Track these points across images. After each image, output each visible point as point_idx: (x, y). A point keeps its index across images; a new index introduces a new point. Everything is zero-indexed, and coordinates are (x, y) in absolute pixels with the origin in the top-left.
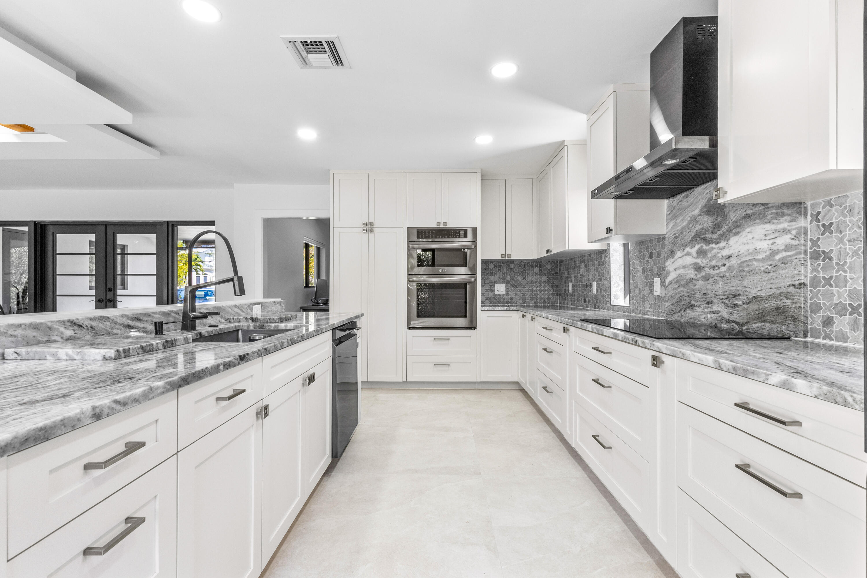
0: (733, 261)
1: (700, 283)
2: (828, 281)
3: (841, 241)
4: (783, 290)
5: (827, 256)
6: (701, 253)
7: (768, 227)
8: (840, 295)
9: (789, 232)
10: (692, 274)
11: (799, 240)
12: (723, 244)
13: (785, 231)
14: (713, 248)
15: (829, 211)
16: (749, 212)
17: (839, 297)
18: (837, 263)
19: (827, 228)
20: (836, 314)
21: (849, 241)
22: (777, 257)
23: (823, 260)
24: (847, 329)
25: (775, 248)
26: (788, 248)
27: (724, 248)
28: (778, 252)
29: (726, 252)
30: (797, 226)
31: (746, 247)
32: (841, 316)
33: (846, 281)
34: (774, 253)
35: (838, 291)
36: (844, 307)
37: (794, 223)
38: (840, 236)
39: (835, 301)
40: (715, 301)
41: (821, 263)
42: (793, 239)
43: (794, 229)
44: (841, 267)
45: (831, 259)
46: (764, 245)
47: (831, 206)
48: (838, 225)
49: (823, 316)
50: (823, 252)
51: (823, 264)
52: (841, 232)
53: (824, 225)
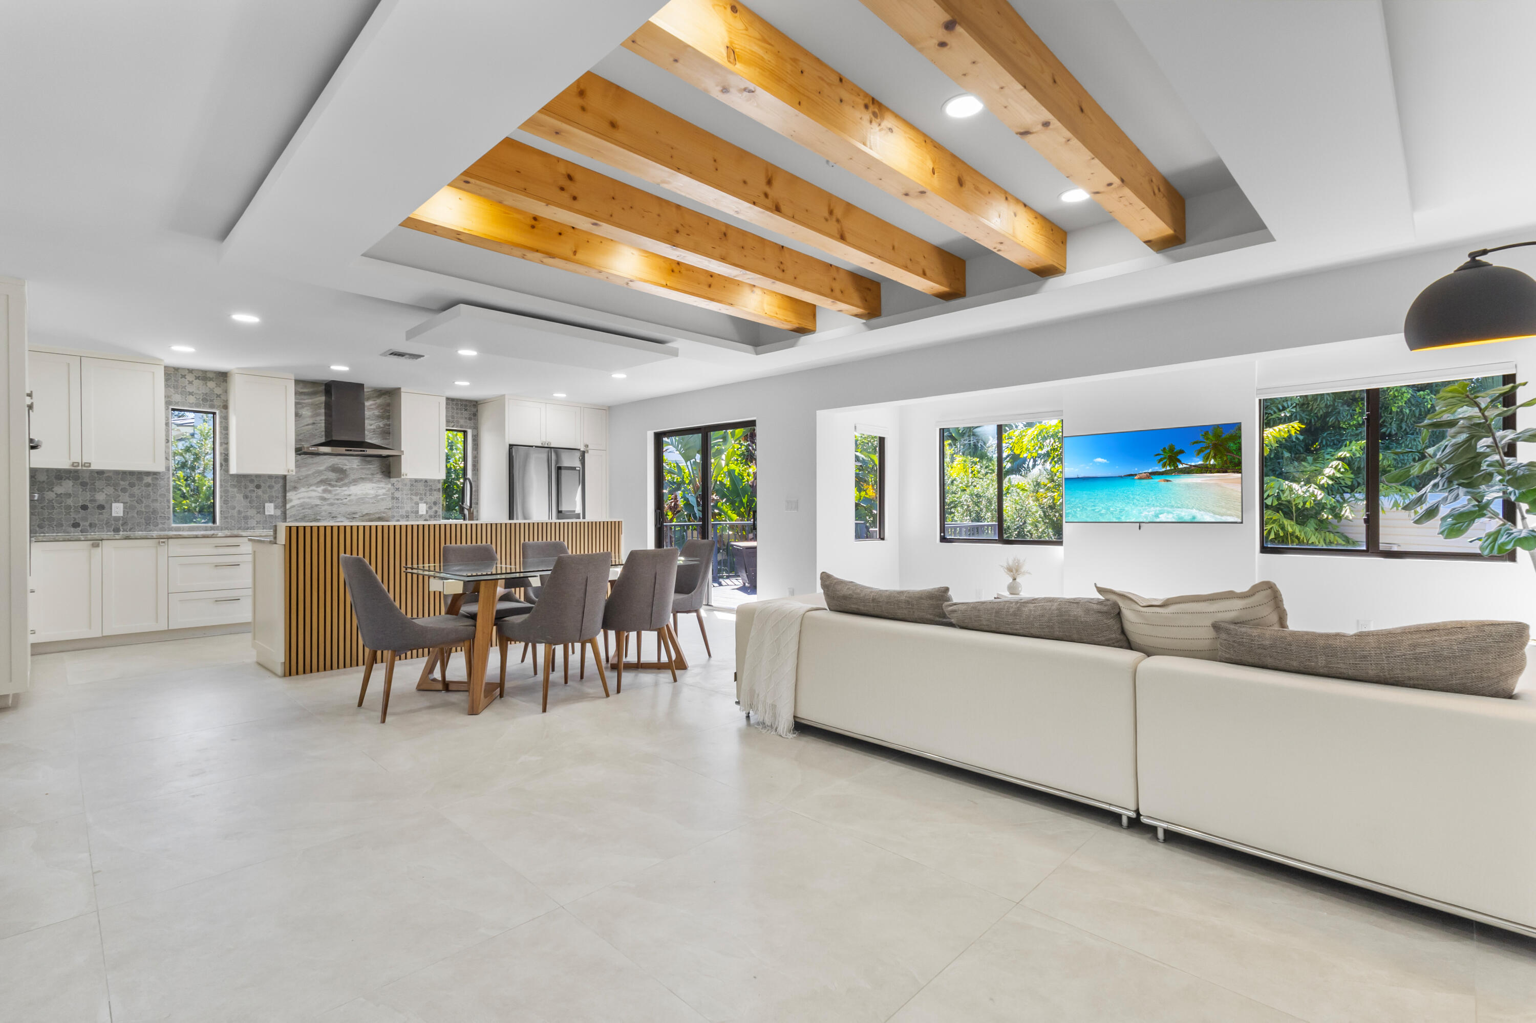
0: (352, 497)
1: (326, 507)
2: (398, 507)
3: (403, 494)
4: (383, 510)
5: (397, 499)
6: (325, 491)
7: (374, 485)
9: (385, 488)
10: (318, 502)
12: (344, 489)
13: (383, 488)
14: (337, 490)
16: (363, 477)
19: (397, 489)
21: (405, 495)
22: (379, 497)
25: (377, 494)
26: (384, 494)
27: (346, 490)
28: (379, 495)
29: (347, 493)
30: (388, 487)
31: (361, 492)
33: (404, 507)
34: (377, 496)
35: (402, 511)
37: (387, 485)
39: (401, 514)
40: (338, 516)
44: (402, 503)
45: (399, 500)
46: (372, 492)
47: (399, 482)
48: (401, 489)
50: (396, 497)
52: (403, 491)
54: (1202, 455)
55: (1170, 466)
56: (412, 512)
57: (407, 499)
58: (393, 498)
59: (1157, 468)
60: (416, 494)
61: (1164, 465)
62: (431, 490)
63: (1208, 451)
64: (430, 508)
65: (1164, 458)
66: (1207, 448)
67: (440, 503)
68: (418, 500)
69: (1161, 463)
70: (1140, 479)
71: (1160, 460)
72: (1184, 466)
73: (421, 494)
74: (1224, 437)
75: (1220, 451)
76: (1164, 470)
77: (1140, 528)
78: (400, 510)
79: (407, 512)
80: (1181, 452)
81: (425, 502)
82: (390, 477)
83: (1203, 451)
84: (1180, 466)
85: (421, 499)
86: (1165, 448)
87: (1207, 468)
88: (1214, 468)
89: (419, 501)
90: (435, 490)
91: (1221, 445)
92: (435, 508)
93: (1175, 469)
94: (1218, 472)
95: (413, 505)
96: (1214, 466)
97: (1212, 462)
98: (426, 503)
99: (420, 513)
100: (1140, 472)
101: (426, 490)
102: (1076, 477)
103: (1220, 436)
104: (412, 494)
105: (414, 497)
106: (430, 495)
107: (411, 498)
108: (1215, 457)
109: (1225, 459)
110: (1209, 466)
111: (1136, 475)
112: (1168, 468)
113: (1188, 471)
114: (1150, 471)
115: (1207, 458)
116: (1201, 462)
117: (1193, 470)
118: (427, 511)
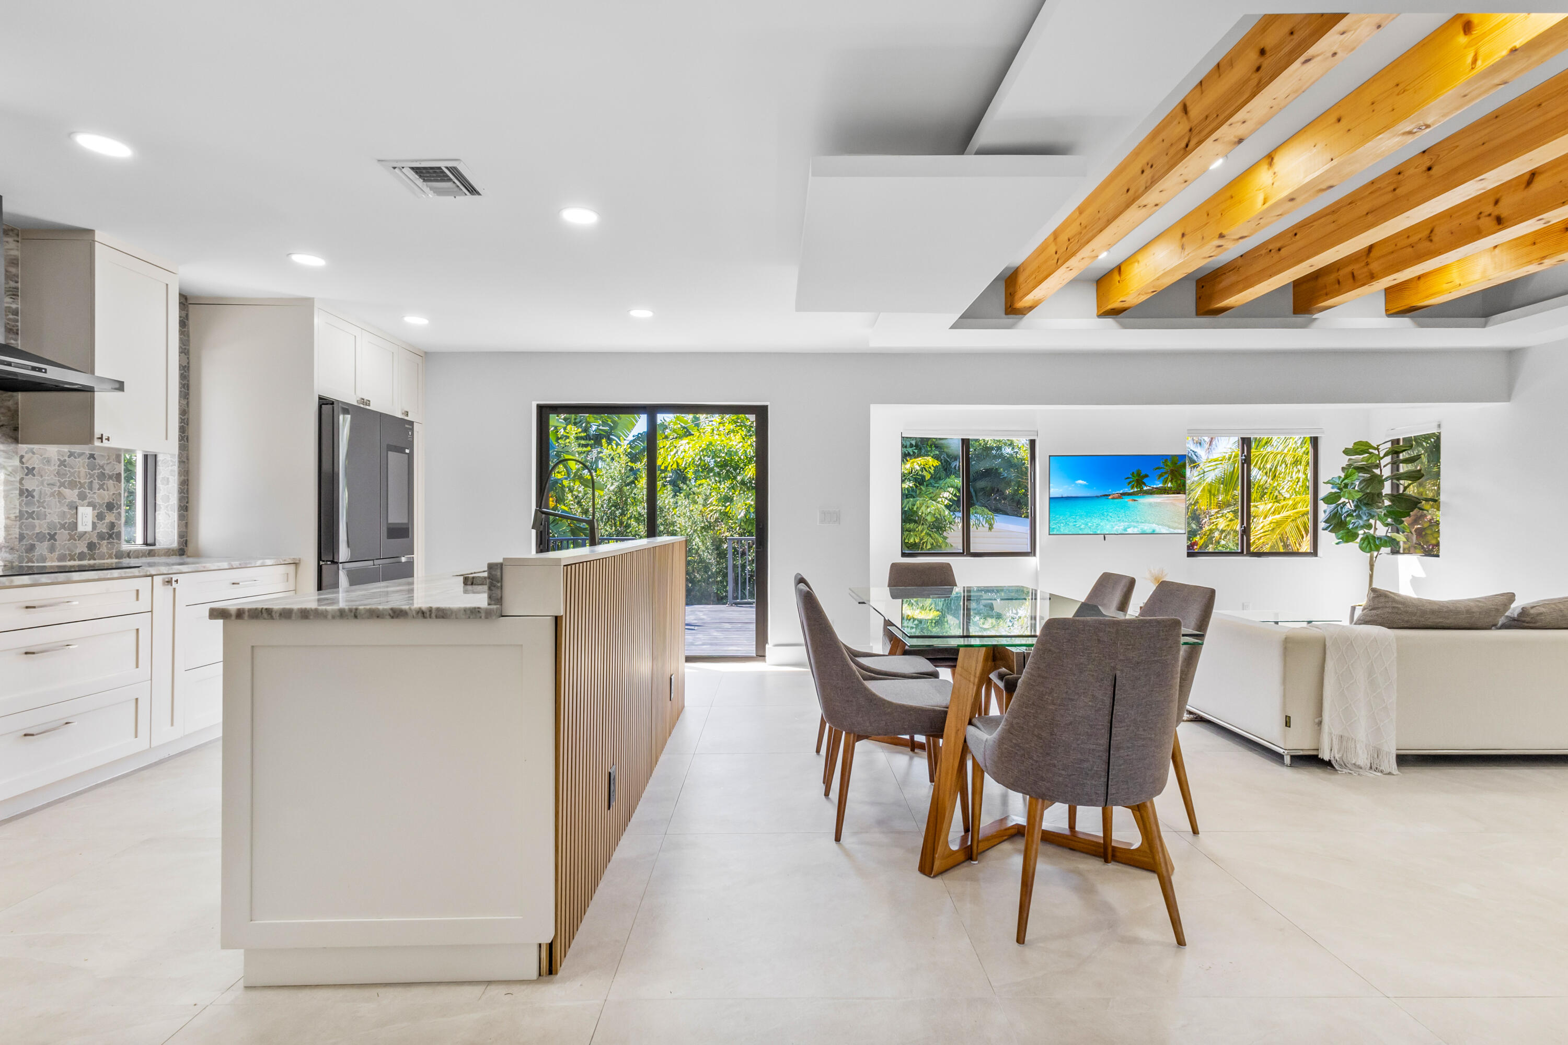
3: (42, 483)
8: (40, 526)
11: (15, 477)
15: (32, 457)
17: (40, 528)
18: (38, 501)
20: (37, 541)
21: (48, 485)
23: (26, 497)
24: (45, 553)
30: (13, 464)
32: (41, 543)
33: (46, 515)
35: (39, 523)
36: (44, 536)
37: (10, 461)
38: (41, 479)
41: (25, 499)
42: (9, 475)
43: (10, 466)
44: (41, 504)
45: (33, 497)
47: (34, 453)
48: (39, 471)
49: (26, 545)
50: (27, 490)
51: (26, 500)
52: (42, 476)
53: (27, 468)
54: (1162, 478)
55: (1137, 488)
56: (63, 526)
57: (52, 495)
58: (21, 493)
59: (1126, 489)
60: (72, 485)
61: (1133, 488)
62: (102, 476)
63: (1167, 475)
64: (100, 517)
65: (1133, 481)
66: (1166, 473)
67: (119, 507)
68: (76, 499)
69: (1131, 485)
70: (1113, 498)
71: (1129, 483)
72: (1148, 488)
73: (82, 485)
74: (1179, 464)
75: (1175, 476)
76: (1132, 491)
77: (1105, 539)
78: (36, 522)
79: (51, 525)
80: (1146, 476)
81: (89, 505)
82: (16, 440)
83: (1163, 476)
84: (1145, 488)
85: (82, 497)
86: (1133, 473)
87: (1165, 490)
88: (1171, 490)
89: (79, 502)
90: (110, 477)
91: (1176, 471)
92: (110, 518)
93: (1141, 490)
94: (1174, 493)
95: (66, 509)
96: (1171, 488)
97: (1170, 485)
98: (92, 504)
99: (81, 528)
100: (1114, 493)
101: (92, 476)
102: (1061, 496)
103: (1176, 464)
104: (62, 485)
105: (67, 492)
106: (101, 487)
107: (60, 493)
108: (1171, 481)
109: (1179, 482)
110: (1167, 489)
111: (1110, 495)
112: (1136, 490)
113: (1151, 492)
114: (1121, 492)
115: (1166, 482)
116: (1161, 485)
117: (1154, 492)
118: (94, 525)
